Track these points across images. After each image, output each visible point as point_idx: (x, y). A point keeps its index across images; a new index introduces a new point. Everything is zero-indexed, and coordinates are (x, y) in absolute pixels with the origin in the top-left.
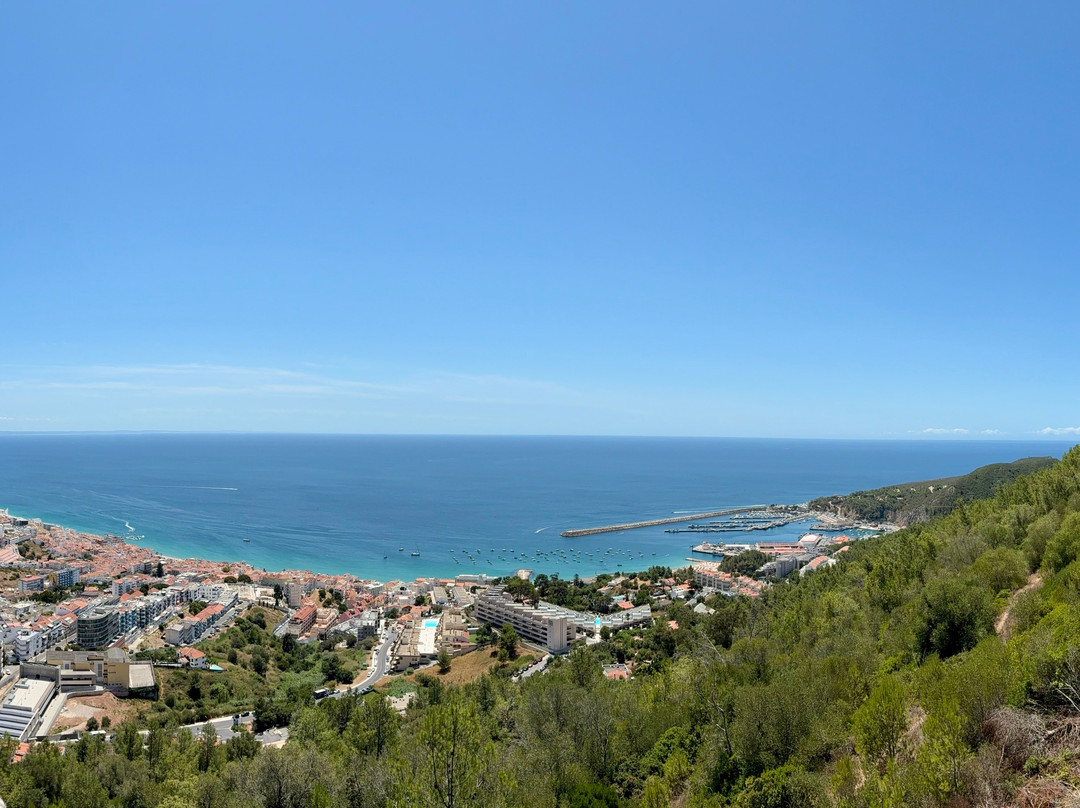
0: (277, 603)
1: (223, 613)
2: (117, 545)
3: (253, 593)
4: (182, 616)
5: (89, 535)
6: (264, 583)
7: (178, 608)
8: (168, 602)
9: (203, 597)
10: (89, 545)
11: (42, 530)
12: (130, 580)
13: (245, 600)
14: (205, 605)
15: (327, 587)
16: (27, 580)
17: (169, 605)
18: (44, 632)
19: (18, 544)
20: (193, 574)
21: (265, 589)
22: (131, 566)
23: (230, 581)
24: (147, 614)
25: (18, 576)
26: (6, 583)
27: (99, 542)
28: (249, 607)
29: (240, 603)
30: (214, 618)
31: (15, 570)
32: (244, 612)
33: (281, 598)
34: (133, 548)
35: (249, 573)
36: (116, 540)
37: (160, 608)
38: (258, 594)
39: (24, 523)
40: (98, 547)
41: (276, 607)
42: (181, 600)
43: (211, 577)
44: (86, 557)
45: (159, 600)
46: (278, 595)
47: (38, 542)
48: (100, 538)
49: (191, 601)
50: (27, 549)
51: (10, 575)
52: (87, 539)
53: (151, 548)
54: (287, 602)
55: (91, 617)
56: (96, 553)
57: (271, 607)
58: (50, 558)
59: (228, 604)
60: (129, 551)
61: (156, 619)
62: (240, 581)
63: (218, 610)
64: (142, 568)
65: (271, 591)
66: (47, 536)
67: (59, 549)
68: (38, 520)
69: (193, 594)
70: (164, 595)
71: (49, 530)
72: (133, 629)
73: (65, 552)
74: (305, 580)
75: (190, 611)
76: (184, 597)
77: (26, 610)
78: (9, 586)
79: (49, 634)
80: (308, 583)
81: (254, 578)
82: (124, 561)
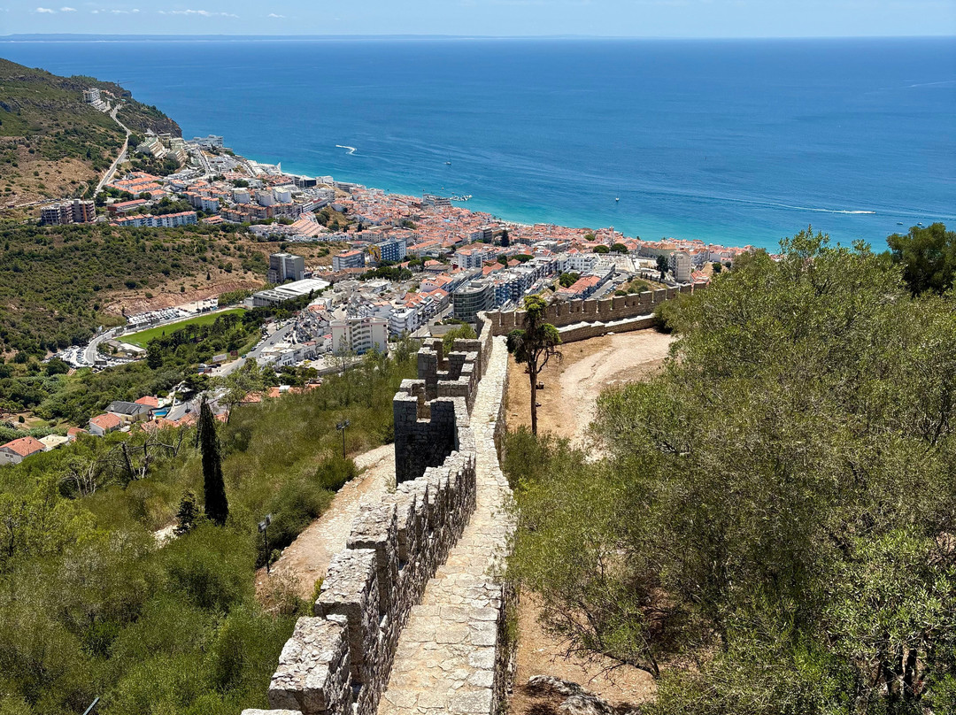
0: (663, 276)
1: (599, 285)
2: (442, 209)
3: (631, 265)
4: (553, 289)
5: (402, 196)
6: (644, 253)
7: (548, 280)
8: (538, 274)
9: (572, 268)
10: (406, 210)
11: (339, 192)
12: (480, 251)
13: (623, 271)
14: (577, 277)
15: (723, 260)
16: (343, 255)
17: (539, 277)
18: (418, 308)
19: (315, 211)
20: (552, 243)
21: (646, 261)
22: (468, 233)
23: (601, 250)
24: (519, 286)
25: (328, 252)
26: (313, 260)
27: (416, 205)
28: (630, 280)
29: (618, 275)
30: (590, 291)
31: (321, 245)
32: (623, 285)
33: (667, 271)
34: (464, 212)
35: (621, 241)
36: (440, 202)
37: (531, 279)
38: (637, 265)
39: (311, 184)
40: (416, 212)
41: (661, 280)
42: (550, 272)
43: (576, 246)
44: (405, 224)
45: (529, 272)
46: (663, 265)
47: (339, 208)
48: (419, 200)
49: (560, 272)
50: (328, 218)
51: (317, 251)
52: (404, 203)
53: (487, 211)
54: (674, 276)
55: (468, 291)
56: (418, 219)
57: (656, 280)
58: (360, 228)
59: (604, 276)
60: (459, 217)
61: (527, 291)
62: (612, 250)
63: (594, 282)
64: (481, 235)
65: (653, 263)
66: (348, 199)
67: (369, 216)
68: (328, 179)
69: (561, 265)
70: (533, 266)
71: (348, 191)
72: (507, 302)
73: (377, 219)
74: (696, 251)
75: (561, 283)
76: (553, 269)
77: (383, 288)
78: (320, 265)
79: (423, 311)
80: (699, 255)
81: (629, 249)
82: (457, 228)
